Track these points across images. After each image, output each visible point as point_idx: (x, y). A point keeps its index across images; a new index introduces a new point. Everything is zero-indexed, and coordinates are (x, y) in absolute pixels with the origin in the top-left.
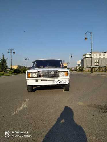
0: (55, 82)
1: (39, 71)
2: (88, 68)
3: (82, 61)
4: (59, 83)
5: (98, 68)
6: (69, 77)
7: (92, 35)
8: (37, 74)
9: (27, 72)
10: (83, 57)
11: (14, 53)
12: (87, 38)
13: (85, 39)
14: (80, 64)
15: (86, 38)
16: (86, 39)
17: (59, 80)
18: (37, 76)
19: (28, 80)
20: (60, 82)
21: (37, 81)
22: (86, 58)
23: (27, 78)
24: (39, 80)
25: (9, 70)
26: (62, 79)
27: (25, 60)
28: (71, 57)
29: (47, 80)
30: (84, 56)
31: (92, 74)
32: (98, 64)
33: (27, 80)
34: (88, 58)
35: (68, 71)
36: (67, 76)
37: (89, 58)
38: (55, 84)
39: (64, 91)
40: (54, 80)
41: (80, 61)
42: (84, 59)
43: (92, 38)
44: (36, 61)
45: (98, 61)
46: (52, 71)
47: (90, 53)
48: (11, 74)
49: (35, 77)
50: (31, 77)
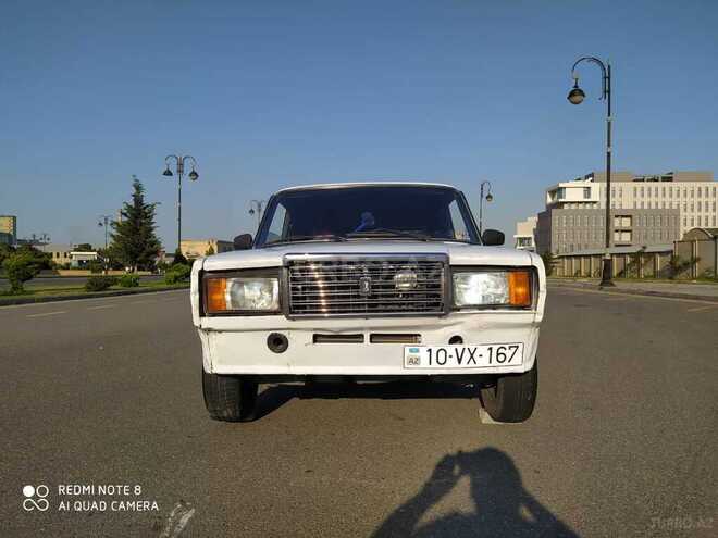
0: (423, 354)
1: (291, 263)
2: (575, 256)
3: (545, 220)
4: (452, 363)
5: (628, 260)
6: (537, 314)
7: (607, 78)
8: (276, 284)
9: (202, 272)
10: (550, 200)
11: (196, 174)
12: (581, 93)
13: (572, 94)
14: (532, 236)
15: (576, 94)
16: (577, 98)
17: (456, 340)
18: (276, 307)
19: (209, 330)
20: (467, 356)
21: (277, 343)
22: (566, 207)
23: (197, 321)
24: (292, 337)
25: (168, 261)
26: (481, 328)
27: (252, 211)
28: (489, 197)
29: (358, 338)
30: (553, 193)
31: (606, 292)
32: (626, 237)
33: (203, 336)
34: (573, 206)
35: (532, 270)
36: (524, 304)
37: (581, 206)
38: (425, 368)
39: (486, 418)
40: (412, 338)
41: (533, 222)
42: (554, 211)
43: (607, 92)
44: (287, 198)
45: (626, 223)
46: (399, 263)
47: (587, 178)
48: (178, 284)
49: (259, 306)
50: (229, 306)
